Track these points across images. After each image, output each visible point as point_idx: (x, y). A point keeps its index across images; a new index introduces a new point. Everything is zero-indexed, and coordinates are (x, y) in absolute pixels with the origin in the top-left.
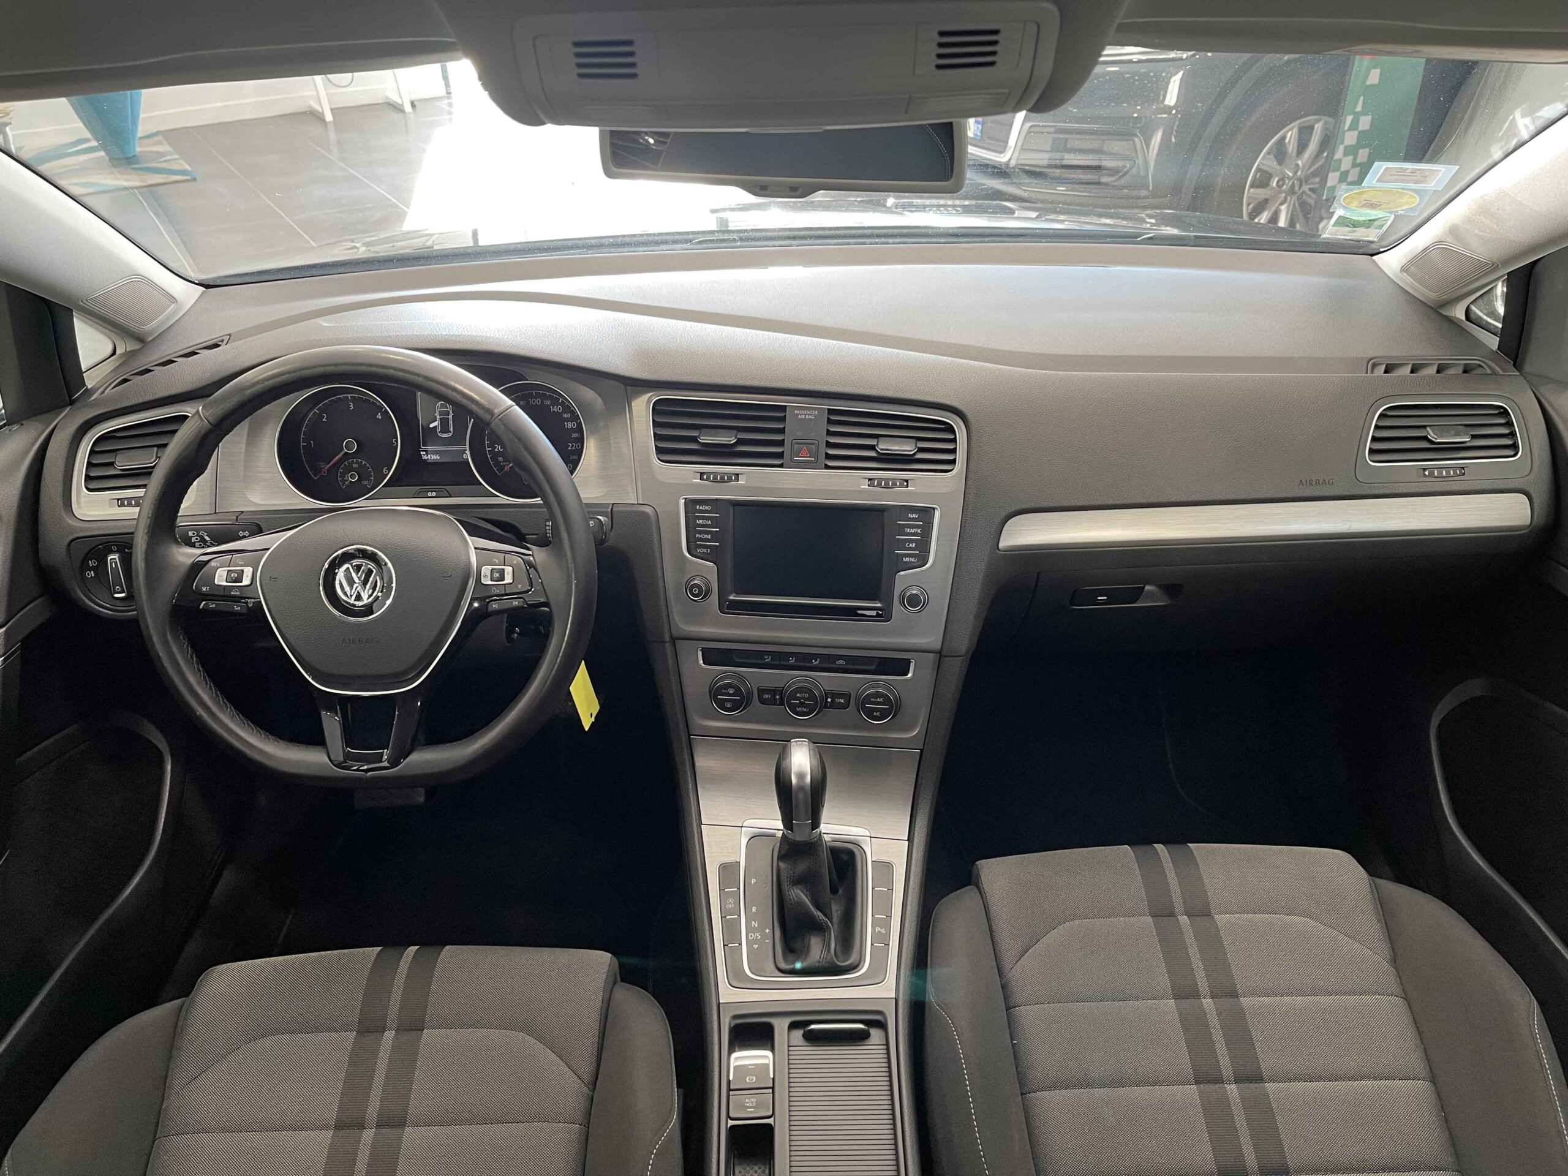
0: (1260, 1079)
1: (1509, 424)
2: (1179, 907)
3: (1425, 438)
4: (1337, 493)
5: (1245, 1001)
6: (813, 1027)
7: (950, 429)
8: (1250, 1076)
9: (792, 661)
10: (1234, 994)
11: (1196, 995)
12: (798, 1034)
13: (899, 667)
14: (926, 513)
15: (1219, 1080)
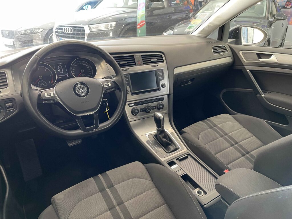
0: (238, 143)
1: (225, 48)
2: (213, 126)
3: (218, 51)
4: (212, 59)
5: (229, 134)
6: (180, 158)
7: (161, 56)
8: (237, 143)
9: (145, 102)
10: (227, 134)
11: (223, 136)
12: (178, 161)
13: (163, 99)
14: (162, 70)
15: (233, 145)
